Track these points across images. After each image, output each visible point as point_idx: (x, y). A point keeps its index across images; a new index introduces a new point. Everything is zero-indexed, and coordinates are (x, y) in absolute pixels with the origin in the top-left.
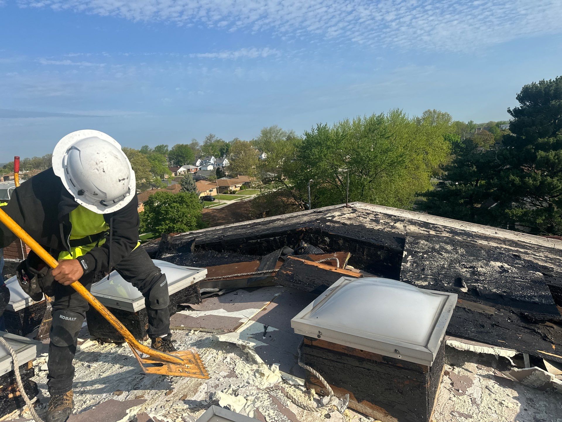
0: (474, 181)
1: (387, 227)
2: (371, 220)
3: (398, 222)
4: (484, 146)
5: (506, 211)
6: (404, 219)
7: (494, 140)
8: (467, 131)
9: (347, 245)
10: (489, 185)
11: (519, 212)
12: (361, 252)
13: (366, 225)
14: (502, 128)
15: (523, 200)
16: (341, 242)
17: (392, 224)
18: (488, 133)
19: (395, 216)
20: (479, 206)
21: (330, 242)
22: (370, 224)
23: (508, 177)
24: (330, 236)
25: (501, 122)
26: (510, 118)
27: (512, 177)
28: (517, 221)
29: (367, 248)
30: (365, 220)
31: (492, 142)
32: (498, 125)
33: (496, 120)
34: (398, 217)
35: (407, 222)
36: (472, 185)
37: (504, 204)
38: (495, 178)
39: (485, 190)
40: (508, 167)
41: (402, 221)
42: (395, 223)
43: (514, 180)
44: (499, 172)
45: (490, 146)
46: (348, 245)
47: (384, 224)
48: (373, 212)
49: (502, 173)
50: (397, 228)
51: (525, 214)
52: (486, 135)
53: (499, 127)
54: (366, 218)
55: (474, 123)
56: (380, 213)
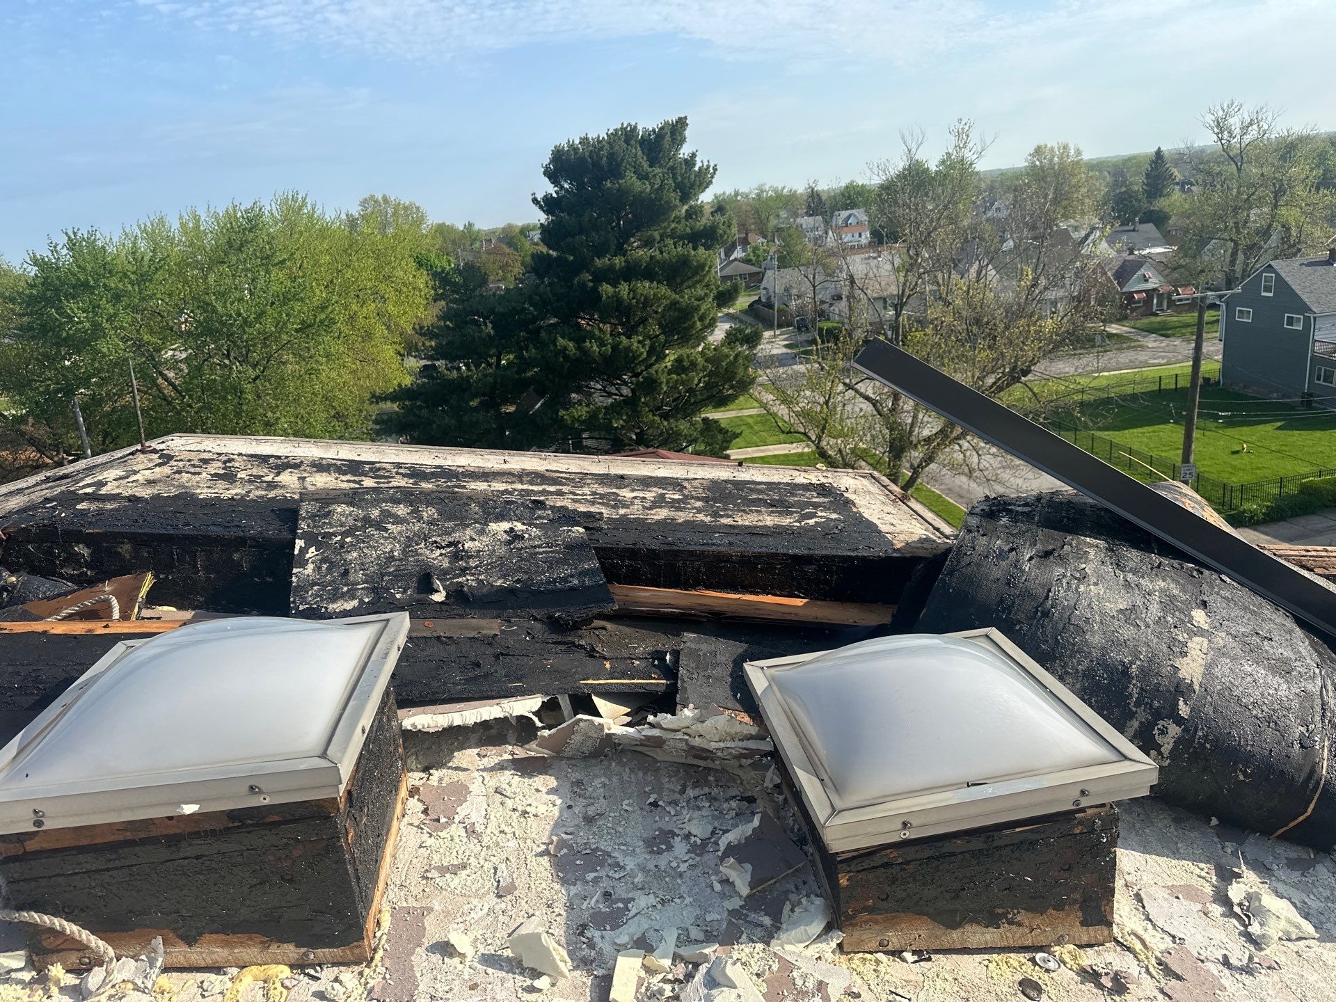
0: (491, 357)
1: (257, 488)
2: (216, 475)
3: (284, 470)
4: (504, 279)
5: (560, 414)
6: (302, 462)
7: (522, 264)
8: (464, 244)
9: (146, 555)
10: (524, 364)
11: (582, 412)
12: (189, 563)
13: (198, 491)
14: (532, 239)
15: (587, 387)
16: (125, 549)
17: (269, 478)
18: (507, 250)
19: (279, 457)
20: (511, 409)
21: (91, 555)
22: (209, 487)
23: (554, 342)
24: (88, 540)
25: (528, 225)
26: (540, 217)
27: (561, 342)
28: (585, 430)
29: (202, 551)
30: (197, 478)
31: (518, 269)
32: (524, 231)
33: (520, 223)
34: (287, 457)
35: (308, 468)
36: (489, 365)
37: (558, 400)
38: (531, 346)
39: (517, 373)
40: (553, 321)
41: (296, 466)
42: (278, 474)
43: (565, 348)
44: (537, 332)
45: (516, 279)
46: (149, 552)
47: (250, 481)
48: (220, 454)
49: (543, 334)
50: (283, 487)
51: (593, 416)
52: (503, 254)
53: (526, 237)
54: (199, 473)
55: (476, 227)
56: (240, 454)
